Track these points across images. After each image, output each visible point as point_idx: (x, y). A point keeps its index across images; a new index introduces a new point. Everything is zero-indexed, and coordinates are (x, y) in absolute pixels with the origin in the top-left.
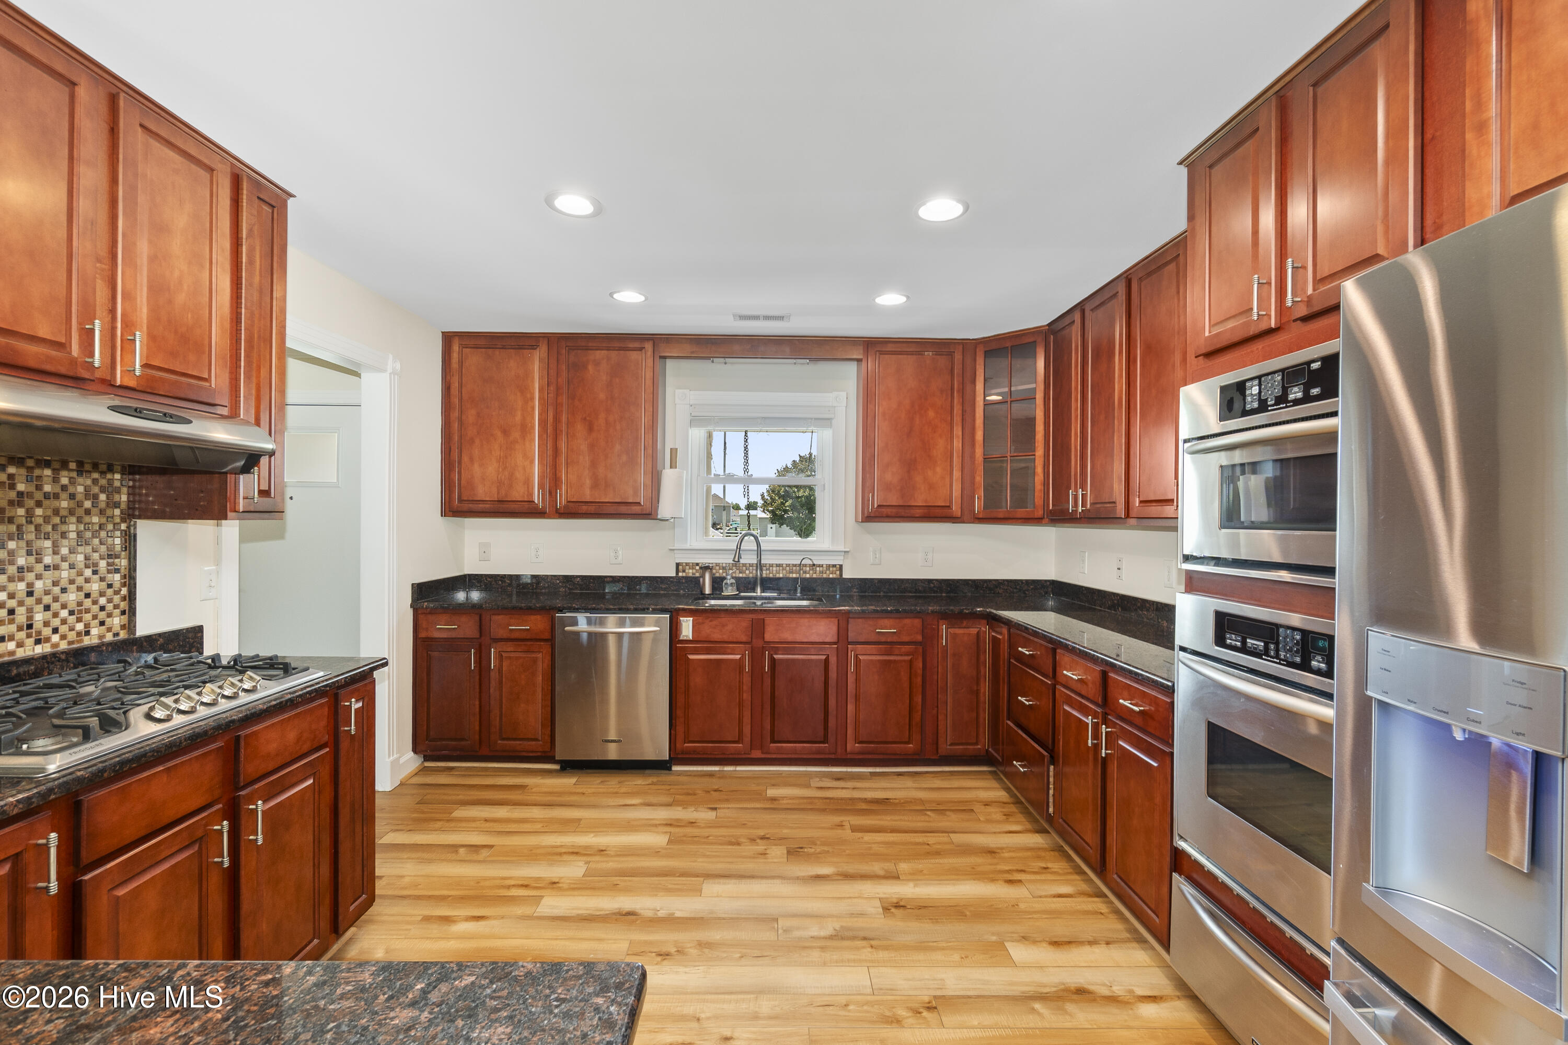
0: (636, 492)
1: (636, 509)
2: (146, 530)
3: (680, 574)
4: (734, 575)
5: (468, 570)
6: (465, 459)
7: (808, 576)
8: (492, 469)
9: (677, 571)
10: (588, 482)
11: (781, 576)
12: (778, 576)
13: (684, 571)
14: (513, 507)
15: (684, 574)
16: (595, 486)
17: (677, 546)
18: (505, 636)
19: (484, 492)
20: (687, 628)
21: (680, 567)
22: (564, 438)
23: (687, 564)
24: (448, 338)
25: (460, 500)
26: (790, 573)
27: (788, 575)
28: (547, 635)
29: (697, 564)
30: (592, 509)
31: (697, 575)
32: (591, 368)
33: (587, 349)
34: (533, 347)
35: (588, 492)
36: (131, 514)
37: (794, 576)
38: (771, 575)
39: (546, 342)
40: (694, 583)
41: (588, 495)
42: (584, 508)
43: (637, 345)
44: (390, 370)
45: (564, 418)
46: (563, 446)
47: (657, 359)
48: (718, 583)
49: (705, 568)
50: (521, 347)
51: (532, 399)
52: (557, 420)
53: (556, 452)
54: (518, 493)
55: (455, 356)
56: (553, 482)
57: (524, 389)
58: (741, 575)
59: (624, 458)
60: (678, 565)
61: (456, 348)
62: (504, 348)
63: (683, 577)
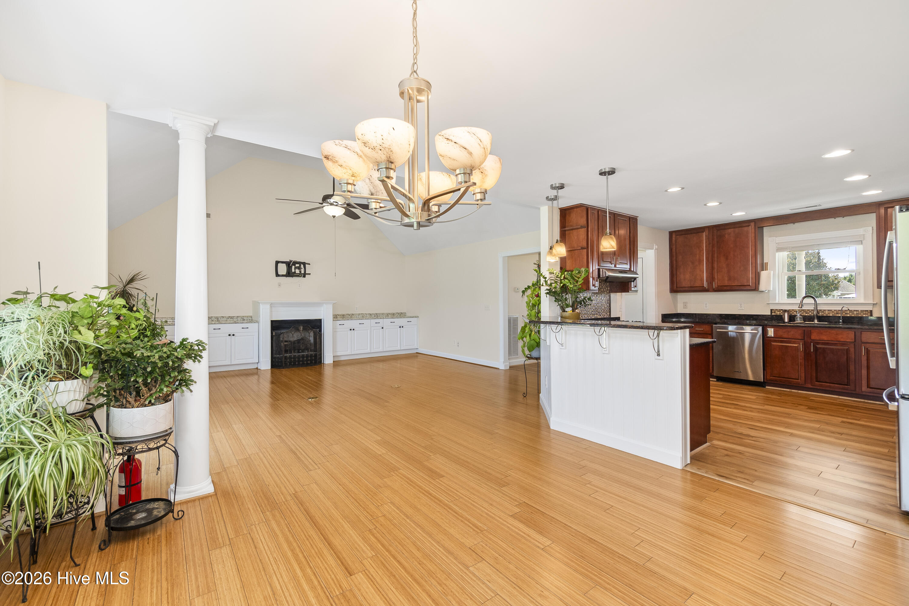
0: (748, 280)
1: (748, 288)
2: (613, 295)
3: (773, 314)
4: (803, 315)
5: (679, 312)
6: (678, 273)
7: (848, 315)
8: (688, 276)
9: (771, 312)
10: (726, 278)
11: (831, 315)
12: (829, 315)
13: (775, 312)
14: (696, 289)
15: (775, 314)
16: (730, 279)
17: (770, 302)
18: (694, 332)
19: (685, 284)
20: (771, 332)
21: (773, 311)
22: (716, 263)
23: (776, 310)
24: (671, 233)
25: (677, 287)
26: (837, 314)
27: (835, 315)
28: (710, 332)
29: (782, 310)
30: (728, 288)
31: (782, 314)
32: (726, 236)
33: (725, 229)
34: (703, 232)
35: (726, 282)
36: (609, 292)
37: (840, 315)
38: (825, 315)
39: (708, 229)
40: (780, 318)
41: (726, 283)
42: (725, 288)
43: (747, 224)
44: (655, 249)
45: (716, 255)
46: (715, 265)
47: (757, 229)
48: (792, 318)
49: (785, 311)
50: (698, 233)
51: (703, 250)
52: (713, 256)
53: (713, 268)
54: (698, 284)
55: (674, 239)
56: (711, 279)
57: (700, 247)
58: (806, 315)
59: (742, 268)
60: (771, 310)
61: (674, 236)
62: (691, 233)
63: (774, 315)
